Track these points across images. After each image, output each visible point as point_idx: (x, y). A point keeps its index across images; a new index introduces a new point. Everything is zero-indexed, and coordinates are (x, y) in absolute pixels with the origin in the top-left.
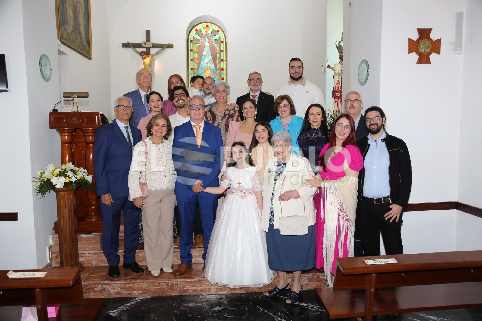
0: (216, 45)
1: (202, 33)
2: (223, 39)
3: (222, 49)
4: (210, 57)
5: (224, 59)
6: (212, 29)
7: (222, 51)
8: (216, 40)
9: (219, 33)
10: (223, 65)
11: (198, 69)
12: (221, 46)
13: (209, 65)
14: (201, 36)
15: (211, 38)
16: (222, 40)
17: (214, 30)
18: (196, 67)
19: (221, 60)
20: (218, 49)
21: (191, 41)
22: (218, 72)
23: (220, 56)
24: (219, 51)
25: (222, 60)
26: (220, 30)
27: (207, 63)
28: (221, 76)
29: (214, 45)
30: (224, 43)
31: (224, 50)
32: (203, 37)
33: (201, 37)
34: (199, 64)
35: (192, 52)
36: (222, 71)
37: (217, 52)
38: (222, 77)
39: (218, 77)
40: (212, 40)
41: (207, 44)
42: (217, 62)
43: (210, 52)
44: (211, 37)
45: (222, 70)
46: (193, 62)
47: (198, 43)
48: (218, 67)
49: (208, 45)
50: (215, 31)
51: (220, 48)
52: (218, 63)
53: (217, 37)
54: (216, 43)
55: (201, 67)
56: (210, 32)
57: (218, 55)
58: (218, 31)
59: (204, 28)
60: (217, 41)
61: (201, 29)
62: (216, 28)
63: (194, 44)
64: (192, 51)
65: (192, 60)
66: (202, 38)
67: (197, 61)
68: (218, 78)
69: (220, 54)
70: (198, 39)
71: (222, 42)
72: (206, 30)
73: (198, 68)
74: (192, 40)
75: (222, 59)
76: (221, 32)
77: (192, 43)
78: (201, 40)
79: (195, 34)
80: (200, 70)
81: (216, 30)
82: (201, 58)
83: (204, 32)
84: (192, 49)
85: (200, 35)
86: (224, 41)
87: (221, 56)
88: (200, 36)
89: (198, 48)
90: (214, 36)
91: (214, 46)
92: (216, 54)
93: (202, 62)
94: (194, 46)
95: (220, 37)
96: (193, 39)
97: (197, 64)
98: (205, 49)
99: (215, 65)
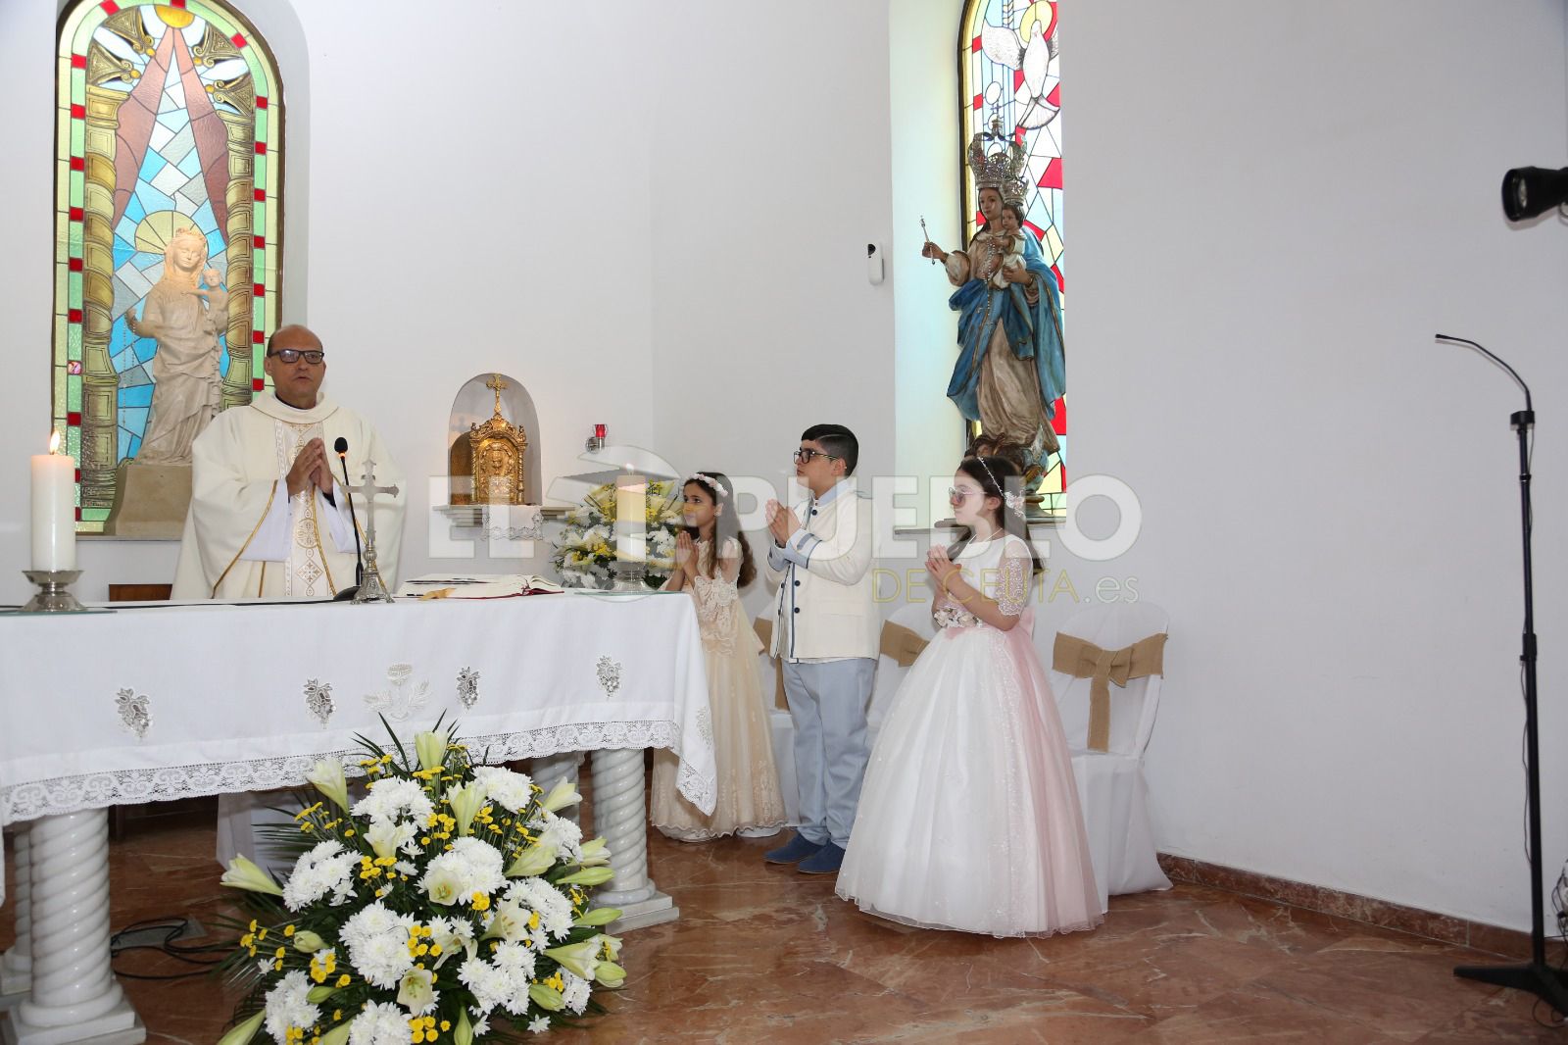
0: (228, 114)
1: (146, 33)
2: (264, 86)
3: (259, 138)
4: (193, 165)
5: (272, 191)
6: (207, 23)
7: (261, 148)
8: (227, 83)
9: (245, 51)
10: (265, 218)
11: (113, 224)
12: (253, 119)
13: (185, 206)
14: (137, 44)
15: (200, 69)
16: (260, 91)
17: (213, 34)
18: (103, 204)
19: (253, 194)
20: (237, 133)
21: (78, 61)
22: (234, 251)
23: (250, 170)
24: (240, 144)
25: (260, 195)
26: (250, 40)
27: (172, 197)
28: (249, 272)
29: (217, 106)
30: (273, 110)
31: (273, 145)
32: (150, 52)
33: (136, 51)
34: (122, 195)
35: (79, 123)
36: (257, 252)
37: (231, 146)
38: (258, 280)
39: (233, 279)
40: (205, 83)
41: (177, 93)
42: (232, 197)
43: (187, 138)
44: (198, 62)
45: (260, 242)
46: (87, 178)
47: (119, 79)
48: (234, 224)
49: (182, 104)
50: (223, 35)
51: (251, 130)
52: (235, 205)
53: (231, 70)
54: (224, 98)
55: (132, 208)
56: (194, 34)
57: (236, 165)
58: (239, 41)
59: (155, 5)
60: (233, 89)
61: (137, 9)
62: (229, 28)
63: (92, 80)
64: (78, 112)
65: (76, 164)
66: (147, 59)
67: (109, 176)
68: (230, 284)
69: (250, 164)
70: (120, 59)
71: (262, 103)
72: (174, 18)
73: (120, 212)
74: (82, 51)
75: (259, 185)
76: (252, 51)
77: (80, 73)
78: (141, 69)
79: (105, 24)
80: (125, 229)
81: (230, 33)
82: (139, 165)
83: (155, 26)
84: (80, 101)
85: (140, 38)
86: (273, 99)
87: (252, 174)
88: (131, 44)
89: (118, 104)
90: (217, 62)
91: (215, 111)
92: (223, 159)
93: (140, 187)
94: (94, 89)
95: (248, 75)
96: (90, 52)
97: (114, 193)
98: (159, 118)
99: (222, 215)
